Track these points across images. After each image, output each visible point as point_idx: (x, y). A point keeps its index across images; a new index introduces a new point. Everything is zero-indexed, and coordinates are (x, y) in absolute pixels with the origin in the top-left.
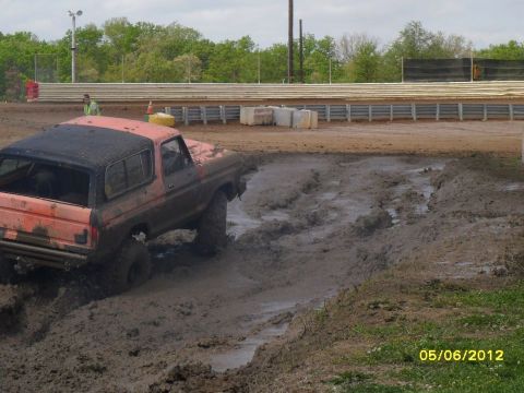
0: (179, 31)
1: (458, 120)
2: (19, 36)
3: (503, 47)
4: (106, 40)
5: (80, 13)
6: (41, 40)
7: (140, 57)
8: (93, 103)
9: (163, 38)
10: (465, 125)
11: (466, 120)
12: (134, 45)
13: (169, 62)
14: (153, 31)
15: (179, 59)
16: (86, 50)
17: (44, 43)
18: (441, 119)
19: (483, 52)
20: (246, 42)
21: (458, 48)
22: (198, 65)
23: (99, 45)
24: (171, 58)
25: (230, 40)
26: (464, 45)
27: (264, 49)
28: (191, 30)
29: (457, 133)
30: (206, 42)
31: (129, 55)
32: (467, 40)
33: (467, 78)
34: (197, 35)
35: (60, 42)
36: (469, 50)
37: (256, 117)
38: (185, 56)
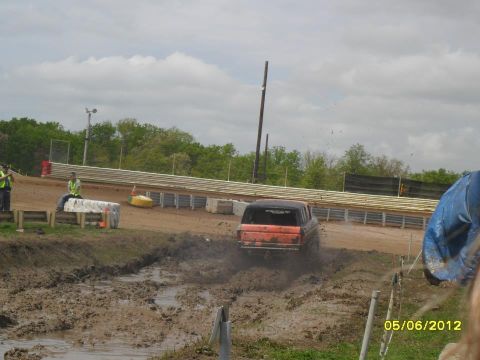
0: (177, 134)
1: (381, 226)
2: (50, 125)
3: (434, 173)
4: (118, 135)
5: (95, 111)
6: (66, 130)
7: (144, 151)
8: (78, 181)
9: (163, 139)
10: (386, 231)
11: (387, 226)
12: (139, 141)
13: (167, 158)
14: (156, 132)
15: (174, 156)
16: (101, 142)
17: (68, 132)
18: (368, 224)
19: (417, 175)
20: (229, 149)
21: (397, 170)
22: (188, 162)
23: (112, 138)
24: (167, 154)
25: (217, 145)
26: (403, 168)
27: (243, 155)
28: (186, 134)
29: (378, 235)
30: (197, 145)
31: (135, 149)
32: (406, 165)
33: (395, 194)
34: (191, 138)
35: (81, 133)
36: (406, 173)
37: (219, 207)
38: (179, 155)
